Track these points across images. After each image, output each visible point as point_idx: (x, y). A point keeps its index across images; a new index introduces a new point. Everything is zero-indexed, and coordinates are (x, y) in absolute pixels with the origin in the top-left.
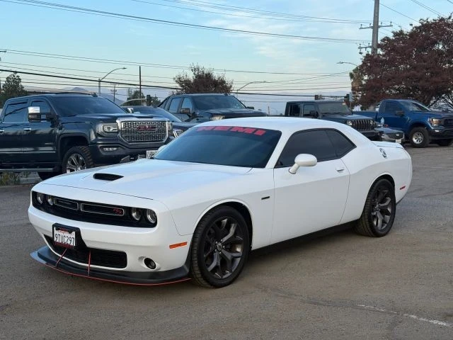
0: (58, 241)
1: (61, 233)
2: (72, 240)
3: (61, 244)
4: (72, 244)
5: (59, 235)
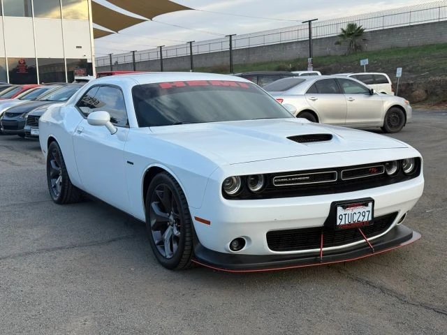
1: (349, 211)
2: (367, 213)
3: (347, 225)
4: (366, 219)
5: (345, 215)
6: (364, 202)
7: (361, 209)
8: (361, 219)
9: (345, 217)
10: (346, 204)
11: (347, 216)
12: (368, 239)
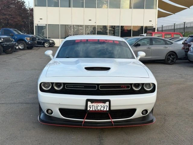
0: (91, 109)
1: (95, 104)
2: (106, 107)
3: (94, 111)
4: (105, 109)
5: (93, 106)
6: (104, 101)
7: (102, 104)
8: (102, 109)
9: (92, 107)
10: (93, 101)
11: (94, 107)
12: (113, 120)
